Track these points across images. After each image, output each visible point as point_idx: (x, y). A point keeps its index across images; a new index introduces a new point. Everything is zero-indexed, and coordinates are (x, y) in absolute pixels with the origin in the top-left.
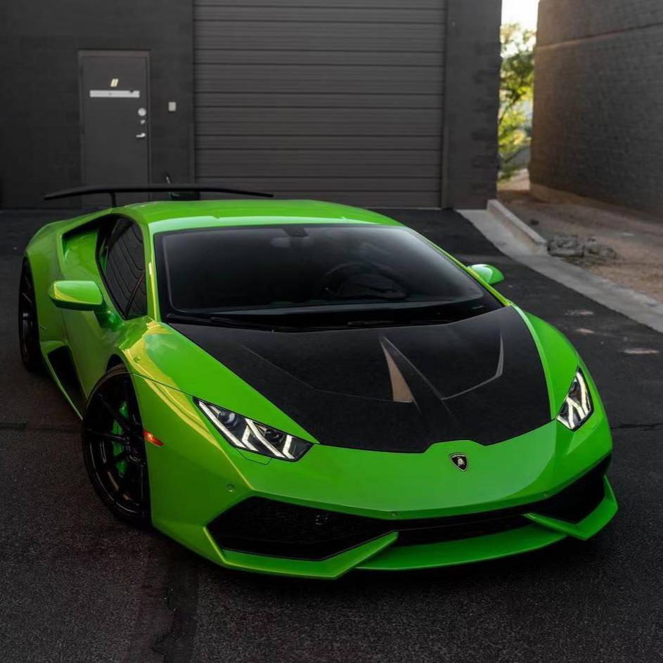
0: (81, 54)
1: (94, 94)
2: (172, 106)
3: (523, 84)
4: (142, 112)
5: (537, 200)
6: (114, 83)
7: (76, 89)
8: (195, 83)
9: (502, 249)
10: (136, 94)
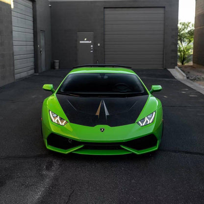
0: (78, 33)
1: (81, 42)
2: (99, 45)
3: (192, 38)
4: (92, 46)
5: (194, 68)
6: (85, 39)
7: (77, 41)
8: (104, 39)
9: (176, 78)
10: (90, 42)
